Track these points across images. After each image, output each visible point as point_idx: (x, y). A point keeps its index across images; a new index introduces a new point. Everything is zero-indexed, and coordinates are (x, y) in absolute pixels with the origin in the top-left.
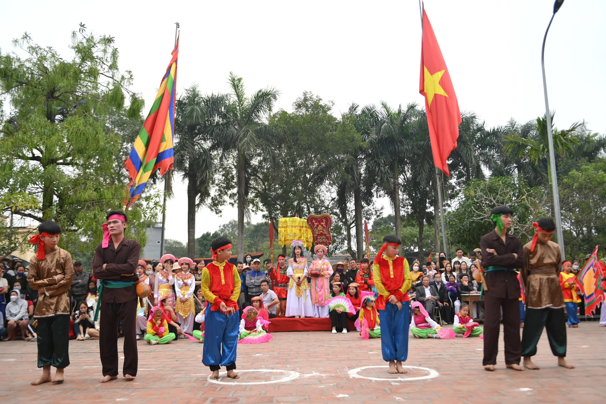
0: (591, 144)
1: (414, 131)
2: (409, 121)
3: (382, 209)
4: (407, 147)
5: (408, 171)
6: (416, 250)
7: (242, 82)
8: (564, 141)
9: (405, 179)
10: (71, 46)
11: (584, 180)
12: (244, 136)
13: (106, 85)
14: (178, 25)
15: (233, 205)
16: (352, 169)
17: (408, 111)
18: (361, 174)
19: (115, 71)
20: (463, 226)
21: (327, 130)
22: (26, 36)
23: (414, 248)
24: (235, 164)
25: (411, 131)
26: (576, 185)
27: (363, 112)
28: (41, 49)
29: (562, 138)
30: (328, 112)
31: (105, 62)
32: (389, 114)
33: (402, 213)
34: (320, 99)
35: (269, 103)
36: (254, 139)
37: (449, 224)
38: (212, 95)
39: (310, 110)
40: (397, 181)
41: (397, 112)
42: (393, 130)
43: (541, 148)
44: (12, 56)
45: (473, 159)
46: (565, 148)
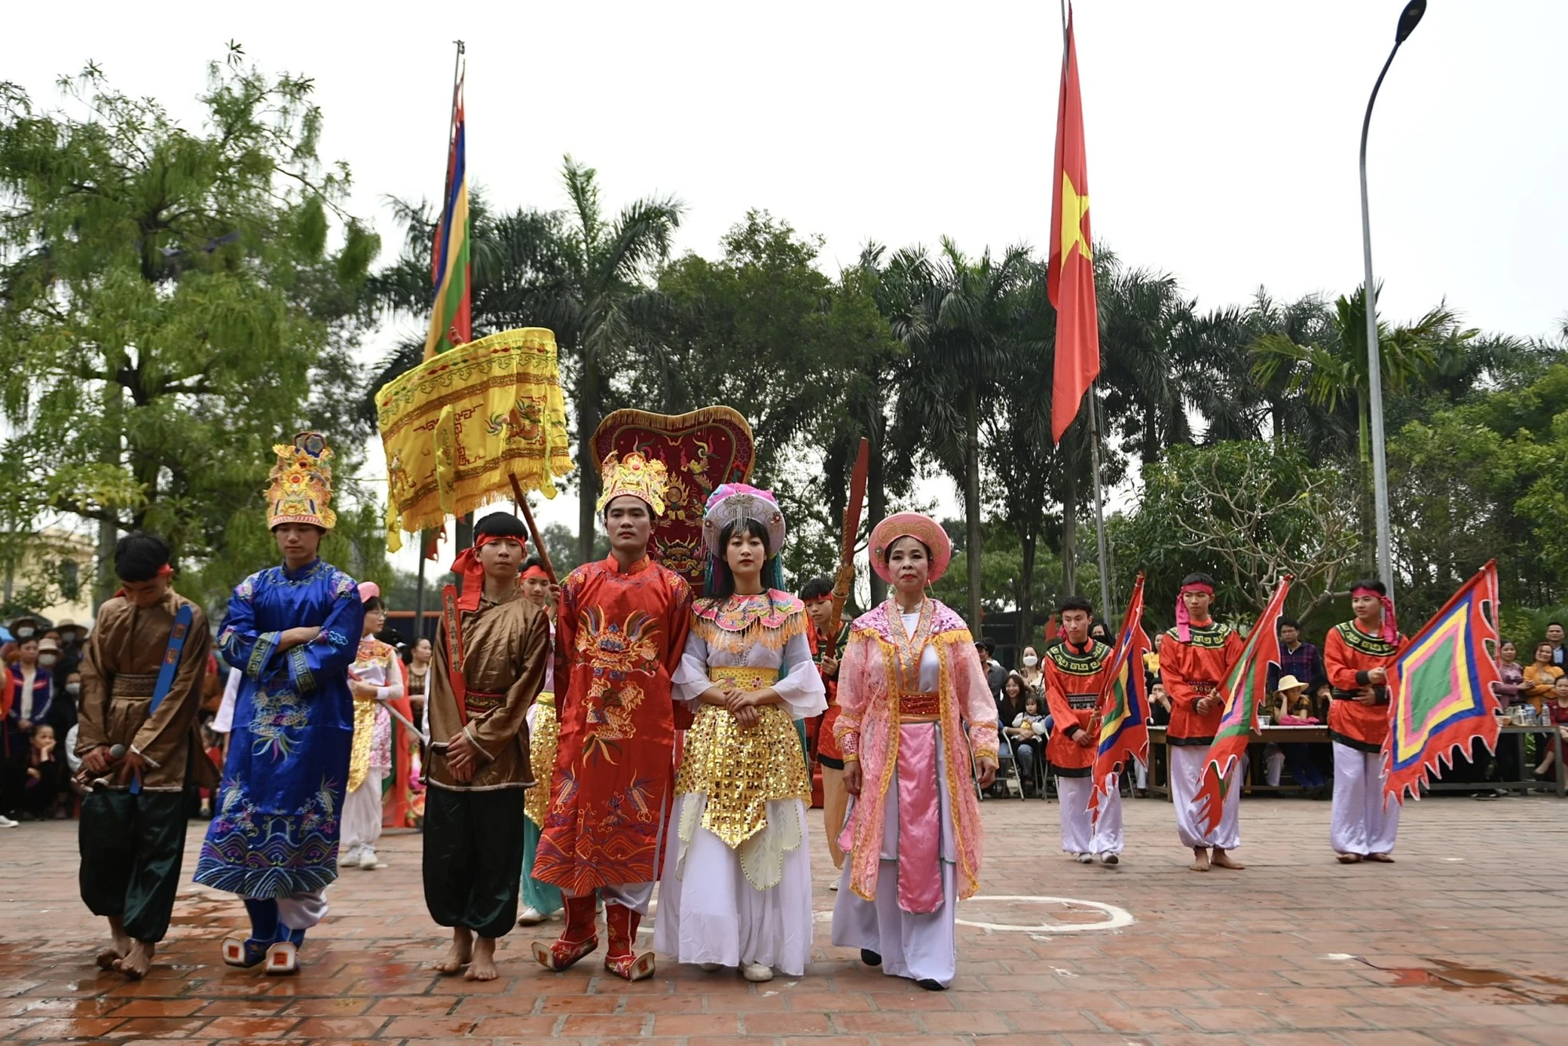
0: (1460, 356)
1: (1020, 315)
2: (1008, 288)
3: (932, 506)
4: (1002, 355)
5: (1001, 413)
6: (1011, 608)
7: (594, 181)
8: (1402, 356)
9: (991, 433)
10: (200, 97)
11: (1439, 447)
12: (600, 318)
13: (282, 195)
14: (461, 48)
15: (564, 489)
16: (864, 406)
17: (1006, 264)
18: (885, 419)
19: (310, 161)
20: (1147, 559)
21: (807, 307)
22: (91, 71)
23: (1006, 604)
24: (572, 387)
25: (1013, 313)
26: (1417, 458)
27: (895, 263)
28: (127, 103)
29: (1398, 350)
30: (808, 263)
31: (285, 140)
32: (961, 271)
33: (984, 518)
34: (790, 230)
35: (660, 235)
36: (622, 329)
37: (1115, 555)
38: (520, 213)
39: (764, 256)
40: (973, 438)
41: (979, 264)
42: (969, 310)
43: (1345, 371)
44: (57, 119)
45: (1166, 389)
46: (1403, 373)
